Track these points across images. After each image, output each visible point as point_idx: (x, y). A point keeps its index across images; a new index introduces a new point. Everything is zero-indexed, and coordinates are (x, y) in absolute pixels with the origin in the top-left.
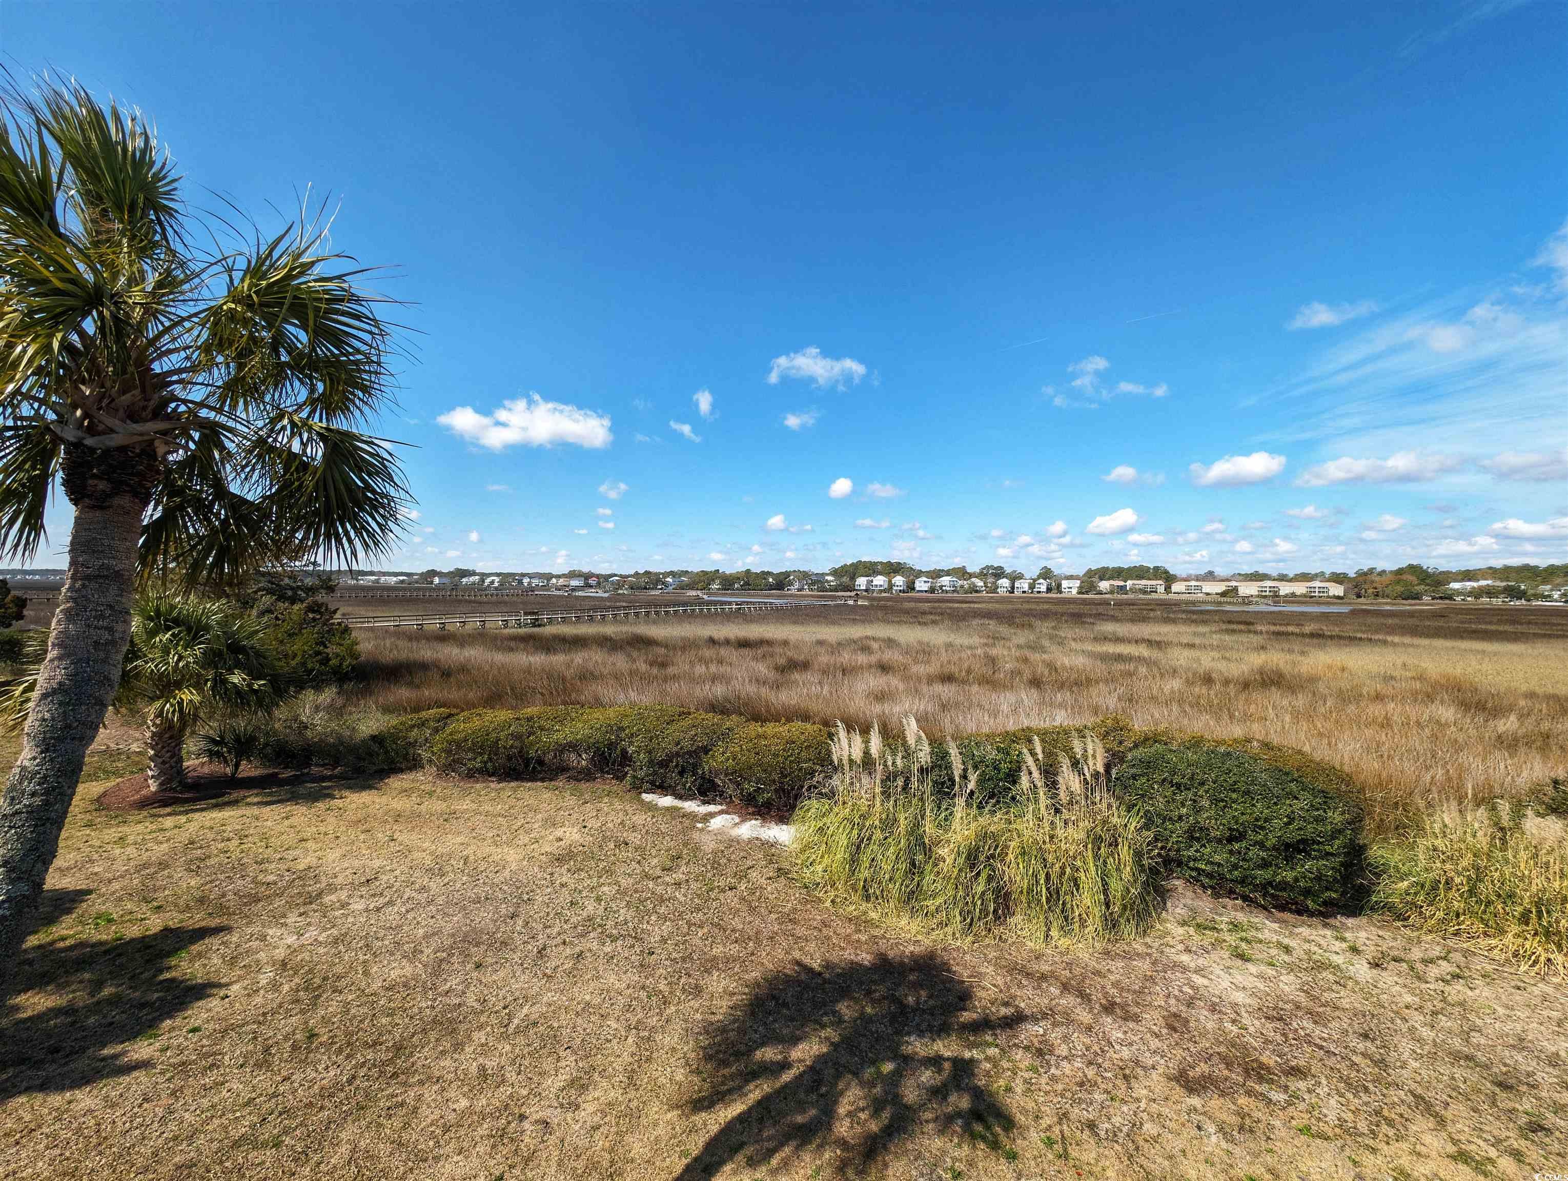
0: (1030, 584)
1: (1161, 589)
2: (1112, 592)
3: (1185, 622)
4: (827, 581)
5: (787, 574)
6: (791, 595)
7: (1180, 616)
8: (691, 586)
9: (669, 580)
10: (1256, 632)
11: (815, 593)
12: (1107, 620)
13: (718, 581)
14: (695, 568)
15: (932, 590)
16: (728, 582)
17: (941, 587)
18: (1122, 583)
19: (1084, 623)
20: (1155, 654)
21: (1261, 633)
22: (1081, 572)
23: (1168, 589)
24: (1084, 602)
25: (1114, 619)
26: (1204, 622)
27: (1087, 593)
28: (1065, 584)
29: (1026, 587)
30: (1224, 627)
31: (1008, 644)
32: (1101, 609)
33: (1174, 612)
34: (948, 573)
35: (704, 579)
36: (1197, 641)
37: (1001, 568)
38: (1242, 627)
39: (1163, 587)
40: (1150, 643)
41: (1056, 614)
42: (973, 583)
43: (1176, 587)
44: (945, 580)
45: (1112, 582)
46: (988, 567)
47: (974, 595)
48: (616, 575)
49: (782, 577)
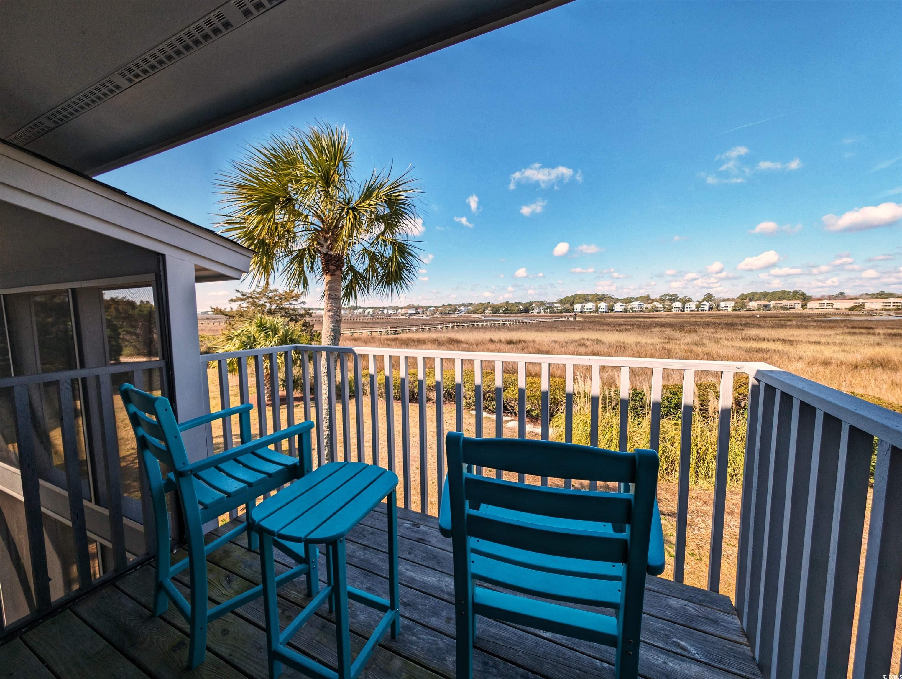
0: (696, 305)
1: (799, 306)
2: (759, 309)
3: (815, 327)
4: (556, 307)
5: (531, 304)
6: (534, 316)
7: (812, 324)
8: (474, 312)
9: (462, 308)
10: (874, 334)
11: (549, 314)
12: (753, 327)
13: (489, 309)
14: (476, 301)
15: (626, 311)
16: (496, 310)
17: (632, 309)
18: (767, 303)
19: (735, 329)
20: (787, 348)
21: (879, 334)
22: (735, 296)
23: (804, 306)
24: (738, 316)
25: (759, 326)
26: (831, 328)
27: (739, 310)
28: (722, 304)
29: (693, 307)
30: (848, 331)
31: (678, 342)
32: (749, 320)
33: (807, 322)
34: (637, 300)
35: (482, 308)
36: (823, 340)
37: (675, 295)
38: (863, 331)
39: (800, 305)
40: (784, 341)
41: (715, 324)
42: (655, 306)
43: (810, 305)
44: (635, 304)
45: (759, 302)
46: (666, 295)
47: (655, 313)
48: (432, 307)
49: (527, 305)
